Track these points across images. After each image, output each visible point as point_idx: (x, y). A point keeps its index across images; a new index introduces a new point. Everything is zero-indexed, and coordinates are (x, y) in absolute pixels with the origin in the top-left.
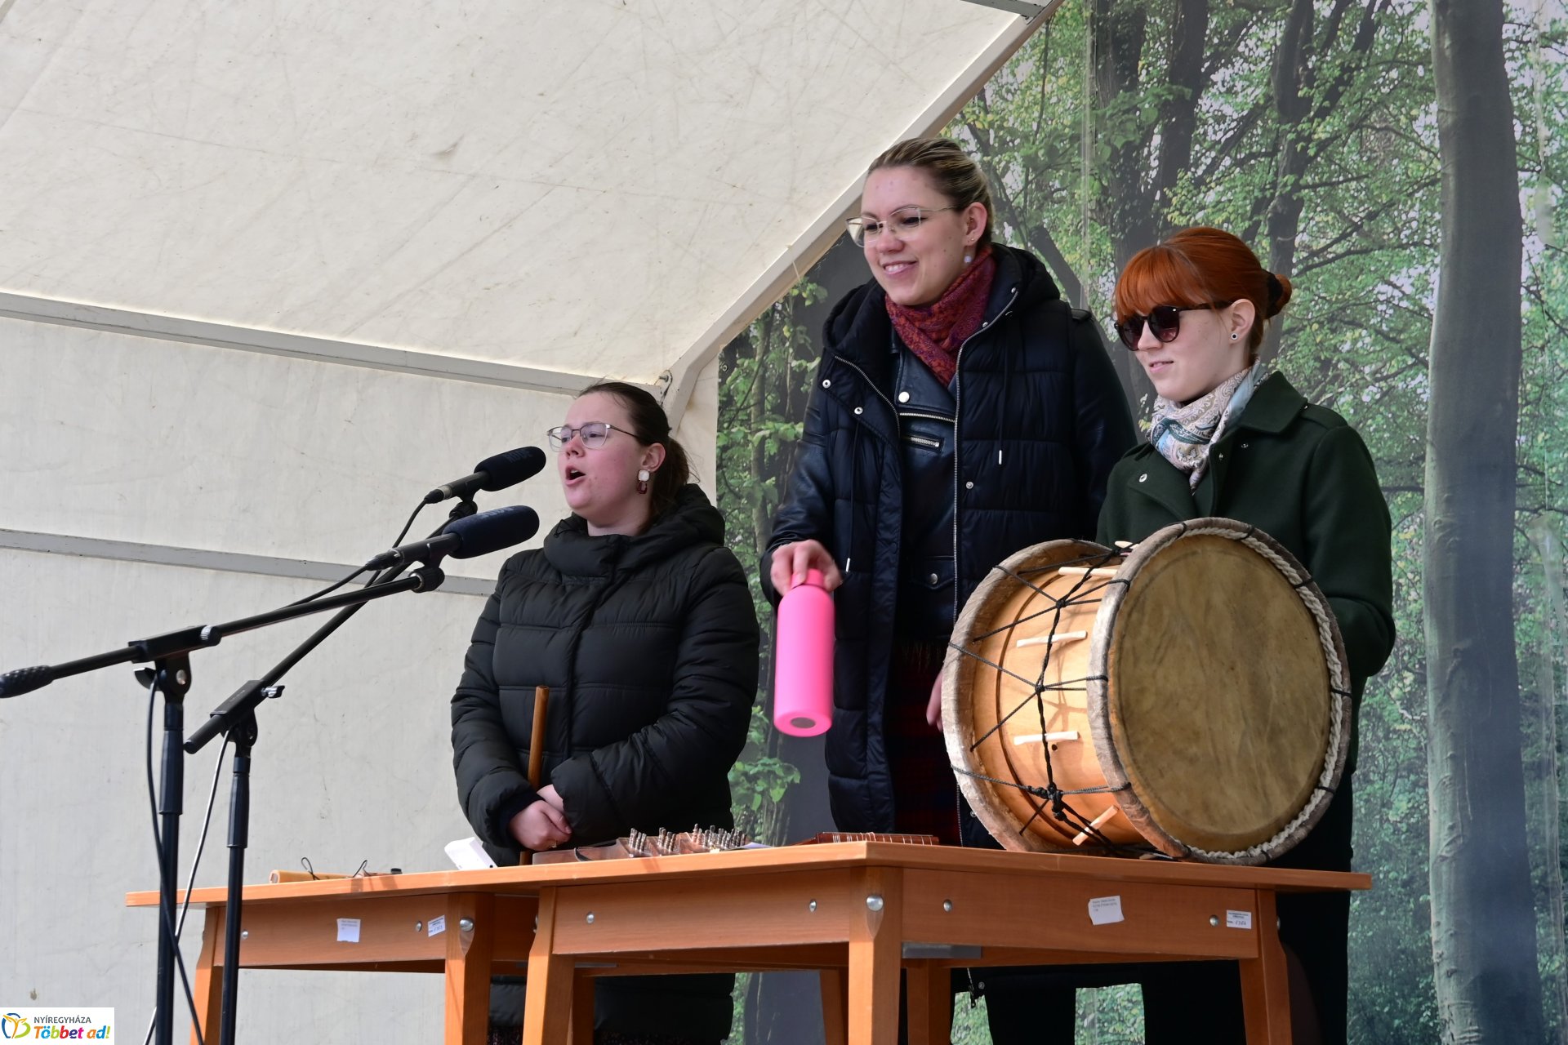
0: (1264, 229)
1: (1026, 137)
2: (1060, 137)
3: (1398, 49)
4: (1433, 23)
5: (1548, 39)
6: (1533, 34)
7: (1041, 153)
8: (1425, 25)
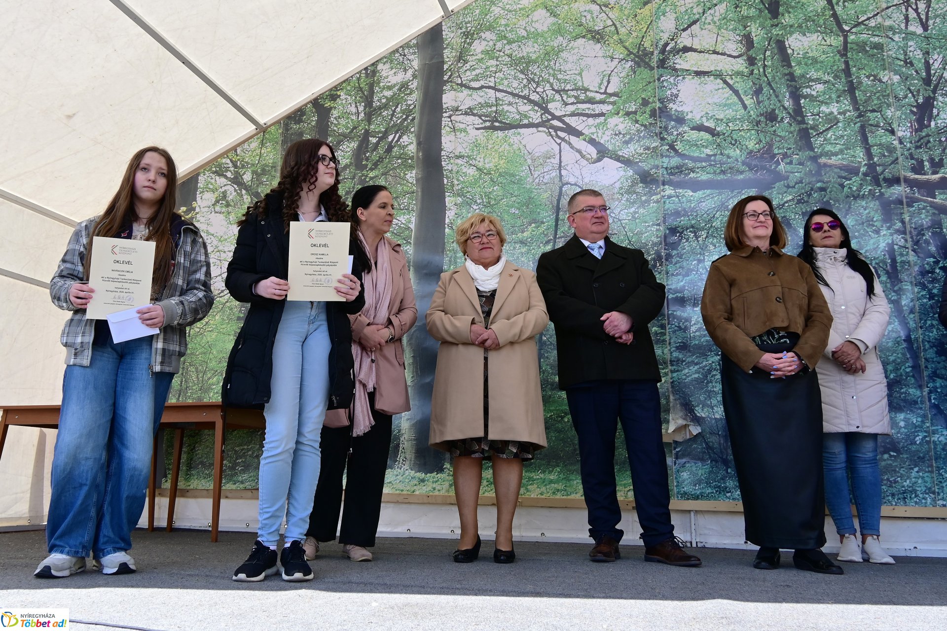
1: (253, 165)
2: (267, 166)
3: (401, 154)
4: (415, 148)
5: (458, 157)
6: (453, 155)
7: (259, 170)
8: (412, 148)
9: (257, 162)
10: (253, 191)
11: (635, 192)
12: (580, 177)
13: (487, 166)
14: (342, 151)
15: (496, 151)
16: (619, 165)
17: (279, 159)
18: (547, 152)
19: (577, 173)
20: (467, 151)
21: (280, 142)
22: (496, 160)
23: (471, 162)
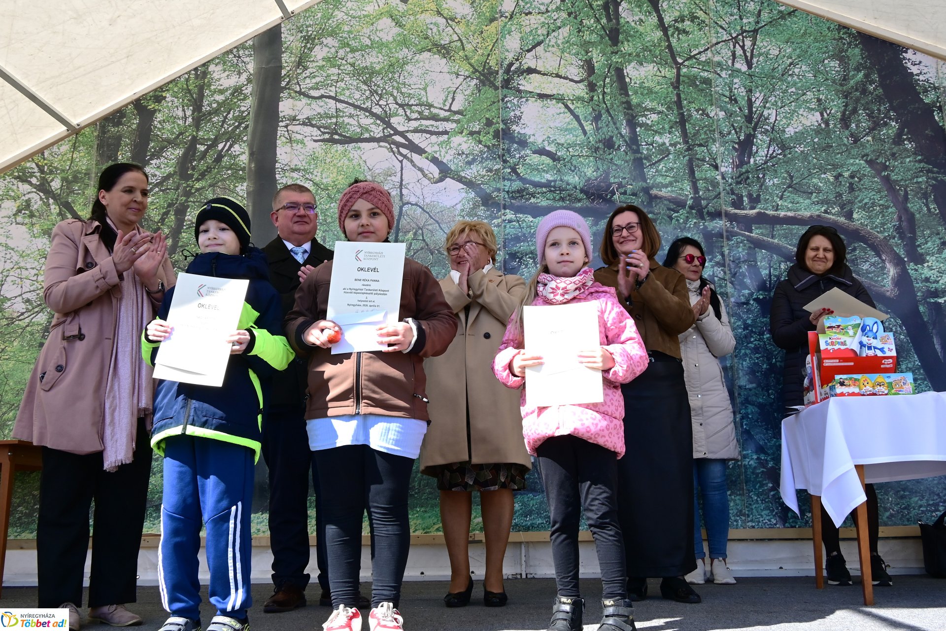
0: (172, 213)
1: (63, 171)
2: (80, 173)
3: (232, 165)
4: (248, 159)
5: (293, 170)
6: (288, 168)
7: (70, 177)
8: (244, 159)
9: (68, 168)
10: (62, 200)
11: (476, 215)
12: (421, 197)
13: (324, 181)
14: (166, 158)
15: (334, 165)
16: (461, 186)
17: (94, 166)
18: (388, 169)
19: (419, 193)
20: (304, 164)
21: (96, 146)
22: (335, 176)
23: (307, 176)
